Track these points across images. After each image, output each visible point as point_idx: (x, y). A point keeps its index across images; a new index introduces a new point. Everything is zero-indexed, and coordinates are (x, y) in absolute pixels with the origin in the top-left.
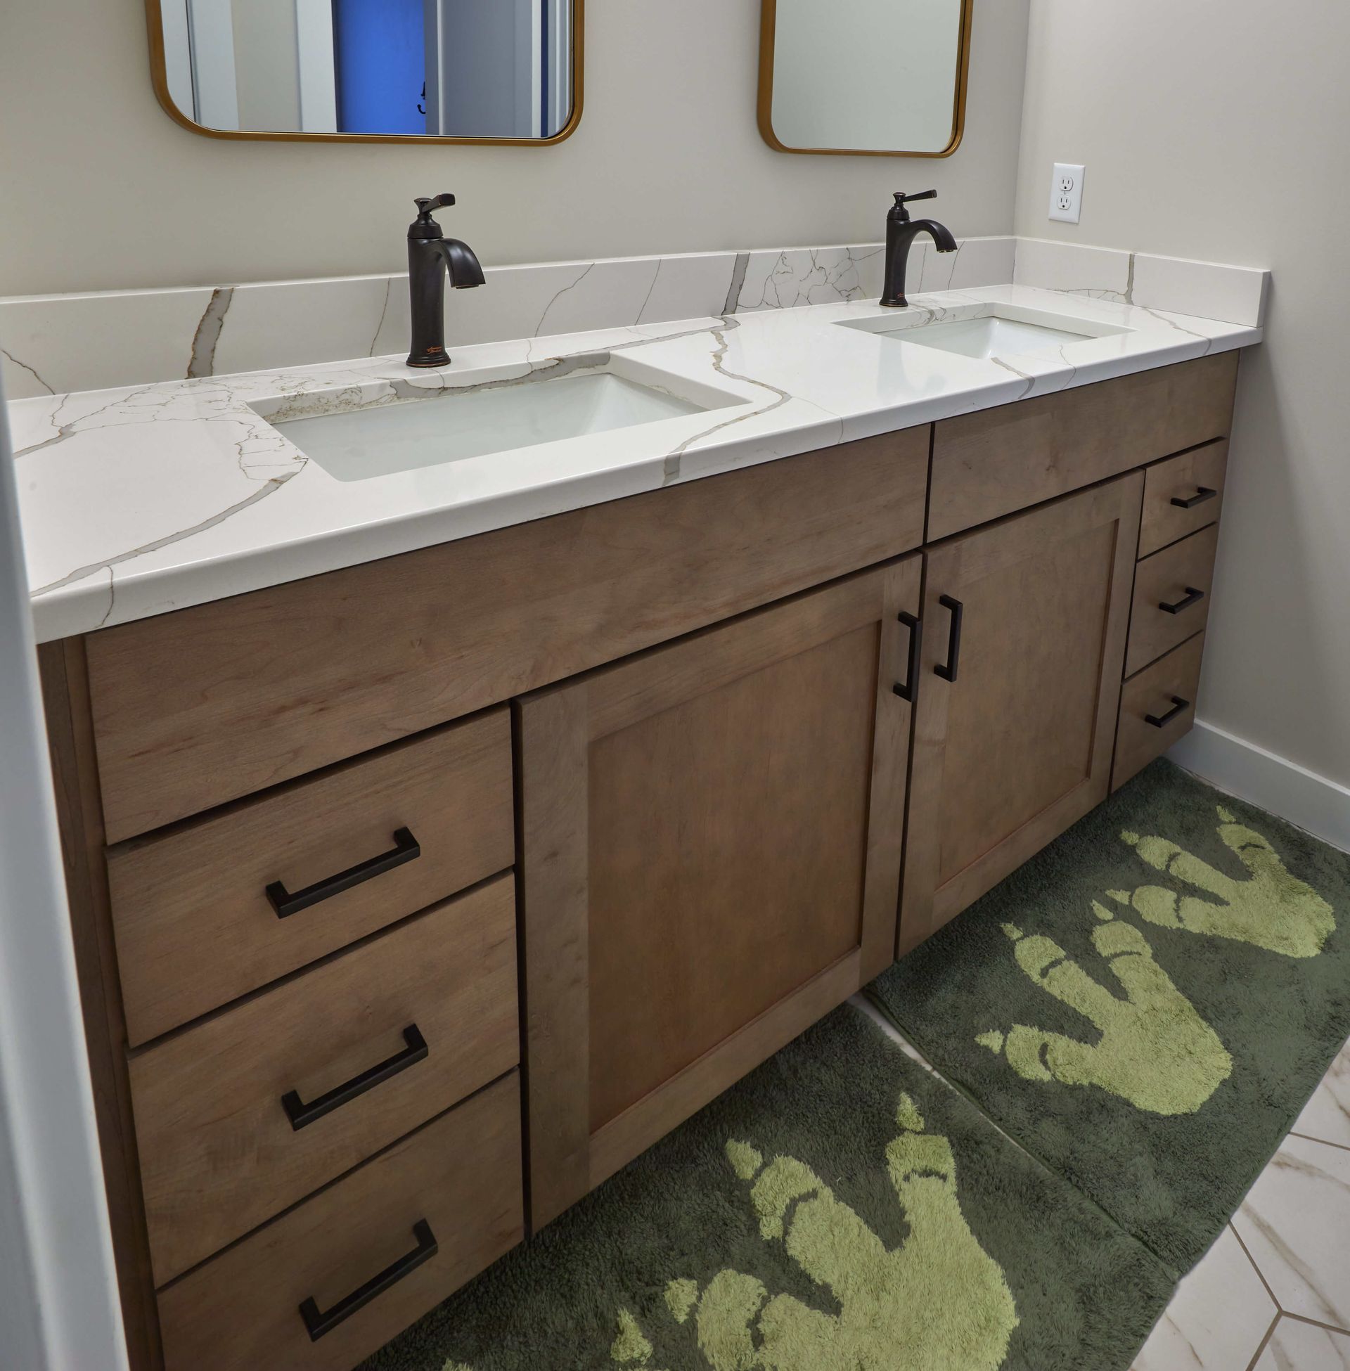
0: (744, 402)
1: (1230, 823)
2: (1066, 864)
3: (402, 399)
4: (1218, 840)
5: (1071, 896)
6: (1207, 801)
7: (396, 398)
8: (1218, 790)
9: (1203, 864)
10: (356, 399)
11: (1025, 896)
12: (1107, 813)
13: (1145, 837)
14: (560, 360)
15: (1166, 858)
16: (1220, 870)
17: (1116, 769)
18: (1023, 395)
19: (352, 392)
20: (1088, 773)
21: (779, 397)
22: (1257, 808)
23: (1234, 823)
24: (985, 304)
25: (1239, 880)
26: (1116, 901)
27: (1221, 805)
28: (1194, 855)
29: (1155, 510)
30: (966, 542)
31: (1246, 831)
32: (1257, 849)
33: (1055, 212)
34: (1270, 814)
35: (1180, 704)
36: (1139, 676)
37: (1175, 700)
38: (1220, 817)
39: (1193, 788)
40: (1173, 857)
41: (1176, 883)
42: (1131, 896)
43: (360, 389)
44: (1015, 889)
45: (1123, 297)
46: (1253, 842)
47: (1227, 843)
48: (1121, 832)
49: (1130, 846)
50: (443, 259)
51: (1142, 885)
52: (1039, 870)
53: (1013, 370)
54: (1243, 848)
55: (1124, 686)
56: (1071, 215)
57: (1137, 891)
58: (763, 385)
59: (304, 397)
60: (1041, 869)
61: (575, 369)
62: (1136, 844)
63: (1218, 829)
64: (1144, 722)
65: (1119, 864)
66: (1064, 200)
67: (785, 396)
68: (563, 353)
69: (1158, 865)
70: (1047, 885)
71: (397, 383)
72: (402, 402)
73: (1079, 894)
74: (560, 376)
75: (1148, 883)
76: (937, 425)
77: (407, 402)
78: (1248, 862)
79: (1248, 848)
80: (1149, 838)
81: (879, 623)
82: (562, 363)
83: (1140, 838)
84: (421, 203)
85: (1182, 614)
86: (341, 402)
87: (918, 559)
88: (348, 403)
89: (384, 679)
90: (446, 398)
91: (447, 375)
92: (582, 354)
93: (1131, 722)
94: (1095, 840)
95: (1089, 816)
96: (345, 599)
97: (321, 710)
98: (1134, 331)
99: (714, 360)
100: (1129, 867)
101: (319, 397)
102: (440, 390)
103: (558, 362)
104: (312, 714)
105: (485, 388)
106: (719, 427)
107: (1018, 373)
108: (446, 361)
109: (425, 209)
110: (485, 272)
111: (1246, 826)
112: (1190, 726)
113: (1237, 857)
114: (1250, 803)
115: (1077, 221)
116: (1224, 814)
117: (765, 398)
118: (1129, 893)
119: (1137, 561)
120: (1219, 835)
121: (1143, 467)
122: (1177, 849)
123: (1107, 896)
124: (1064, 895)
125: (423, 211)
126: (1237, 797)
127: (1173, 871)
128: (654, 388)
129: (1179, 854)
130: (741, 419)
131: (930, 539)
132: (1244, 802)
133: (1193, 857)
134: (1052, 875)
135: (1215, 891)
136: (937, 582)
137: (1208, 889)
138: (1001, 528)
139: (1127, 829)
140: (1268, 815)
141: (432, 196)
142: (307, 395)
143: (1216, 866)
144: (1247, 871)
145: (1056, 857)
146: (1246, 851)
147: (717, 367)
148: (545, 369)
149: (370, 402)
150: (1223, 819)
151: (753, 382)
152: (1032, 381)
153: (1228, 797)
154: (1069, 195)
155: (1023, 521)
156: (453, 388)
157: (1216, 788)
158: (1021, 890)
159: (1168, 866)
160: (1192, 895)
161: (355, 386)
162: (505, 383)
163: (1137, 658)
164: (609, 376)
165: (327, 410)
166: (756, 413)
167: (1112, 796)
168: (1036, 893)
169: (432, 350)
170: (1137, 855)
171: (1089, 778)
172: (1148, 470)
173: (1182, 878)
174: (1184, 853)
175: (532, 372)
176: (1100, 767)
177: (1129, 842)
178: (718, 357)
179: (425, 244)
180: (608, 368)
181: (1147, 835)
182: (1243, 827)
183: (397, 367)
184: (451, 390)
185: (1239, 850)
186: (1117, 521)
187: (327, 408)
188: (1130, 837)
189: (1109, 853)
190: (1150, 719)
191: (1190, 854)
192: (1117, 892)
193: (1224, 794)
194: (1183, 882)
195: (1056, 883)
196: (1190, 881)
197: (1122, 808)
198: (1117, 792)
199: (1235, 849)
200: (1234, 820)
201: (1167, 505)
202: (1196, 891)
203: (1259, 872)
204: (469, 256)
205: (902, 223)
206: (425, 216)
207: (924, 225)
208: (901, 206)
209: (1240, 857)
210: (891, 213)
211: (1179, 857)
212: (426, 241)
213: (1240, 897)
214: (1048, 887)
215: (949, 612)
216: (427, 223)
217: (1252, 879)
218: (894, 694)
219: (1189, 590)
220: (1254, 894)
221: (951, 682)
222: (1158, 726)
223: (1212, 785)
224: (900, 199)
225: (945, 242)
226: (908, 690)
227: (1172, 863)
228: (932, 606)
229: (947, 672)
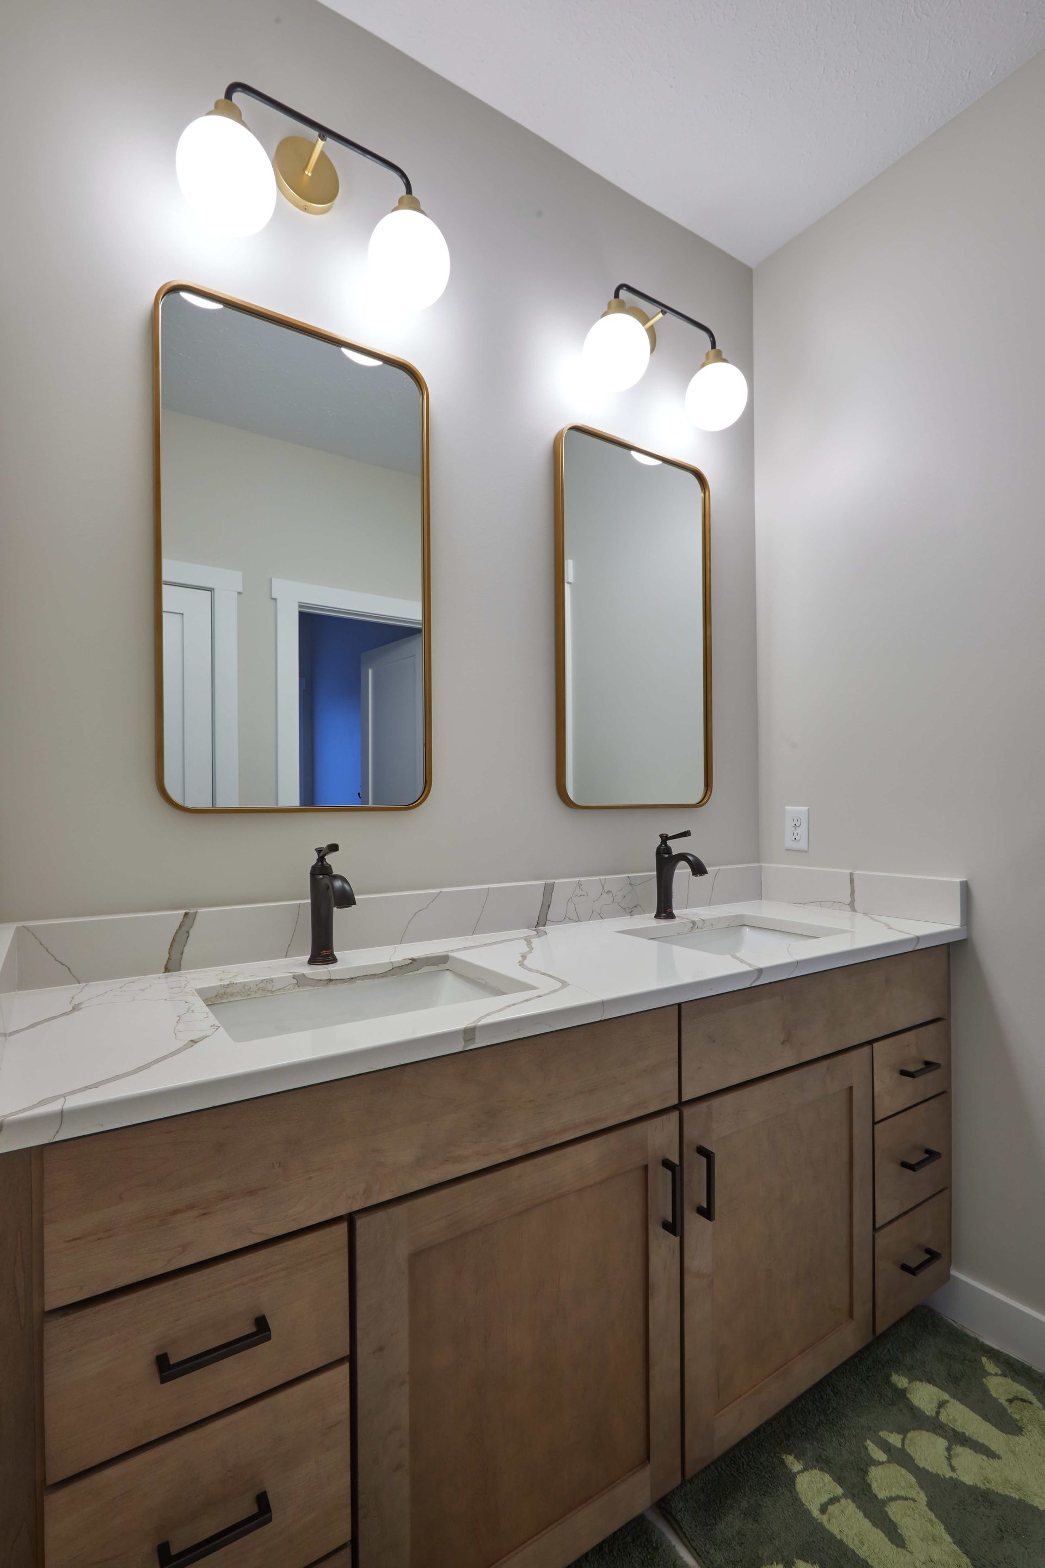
0: (533, 988)
1: (996, 1375)
2: (842, 1402)
3: (301, 988)
4: (986, 1391)
5: (846, 1435)
6: (972, 1351)
7: (296, 986)
8: (982, 1342)
9: (972, 1414)
10: (269, 987)
11: (804, 1430)
12: (877, 1355)
13: (914, 1382)
14: (413, 960)
15: (935, 1405)
16: (990, 1421)
17: (877, 1314)
18: (753, 983)
19: (267, 982)
20: (851, 1315)
21: (560, 985)
22: (1021, 1362)
23: (1000, 1375)
24: (737, 915)
25: (1010, 1434)
26: (890, 1443)
27: (986, 1357)
28: (962, 1404)
29: (886, 1080)
30: (716, 1102)
31: (1012, 1384)
32: (1025, 1404)
33: (789, 844)
34: (1035, 1369)
35: (933, 1256)
36: (890, 1227)
37: (928, 1251)
38: (986, 1368)
39: (958, 1337)
40: (942, 1404)
41: (946, 1431)
42: (903, 1440)
43: (272, 980)
44: (795, 1423)
45: (848, 906)
46: (1020, 1395)
47: (994, 1395)
48: (891, 1375)
49: (901, 1390)
50: (331, 889)
51: (914, 1429)
52: (816, 1404)
53: (746, 963)
54: (1010, 1401)
55: (876, 1235)
56: (802, 845)
57: (909, 1435)
58: (550, 976)
59: (234, 985)
60: (818, 1404)
61: (424, 967)
62: (906, 1388)
63: (984, 1380)
64: (901, 1271)
65: (891, 1407)
66: (795, 834)
67: (564, 984)
68: (415, 955)
69: (928, 1411)
70: (825, 1421)
71: (298, 976)
72: (301, 989)
73: (854, 1433)
74: (413, 971)
75: (920, 1428)
76: (683, 1007)
77: (305, 989)
78: (1017, 1417)
79: (1016, 1401)
80: (918, 1384)
81: (646, 1168)
82: (414, 962)
83: (910, 1382)
84: (320, 851)
85: (925, 1172)
86: (259, 989)
87: (675, 1115)
88: (264, 990)
89: (251, 1193)
90: (331, 987)
91: (333, 970)
92: (429, 956)
93: (886, 1269)
94: (868, 1382)
95: (860, 1355)
96: (224, 1129)
97: (204, 1214)
99: (520, 959)
100: (901, 1411)
101: (244, 985)
102: (328, 981)
103: (411, 961)
104: (198, 1217)
105: (359, 980)
106: (509, 1006)
107: (750, 965)
108: (334, 960)
109: (322, 854)
111: (1013, 1380)
112: (947, 1277)
113: (1005, 1410)
114: (1015, 1357)
115: (806, 849)
116: (990, 1366)
117: (551, 985)
118: (901, 1436)
119: (874, 1123)
120: (986, 1386)
121: (870, 1043)
122: (946, 1396)
123: (880, 1437)
124: (840, 1432)
125: (321, 856)
126: (1002, 1350)
127: (943, 1418)
128: (477, 980)
129: (948, 1402)
130: (527, 1001)
131: (684, 1099)
132: (1009, 1355)
133: (962, 1407)
134: (829, 1412)
135: (986, 1443)
136: (693, 1134)
137: (979, 1440)
138: (746, 1091)
139: (897, 1372)
140: (1034, 1370)
142: (236, 984)
143: (985, 1417)
144: (1017, 1425)
145: (832, 1394)
146: (1014, 1404)
147: (521, 964)
148: (402, 966)
149: (279, 989)
150: (988, 1371)
151: (544, 974)
152: (760, 972)
153: (993, 1349)
154: (798, 830)
155: (765, 1085)
156: (337, 979)
157: (981, 1340)
158: (800, 1424)
159: (938, 1413)
160: (963, 1445)
161: (268, 977)
162: (373, 976)
163: (886, 1211)
164: (447, 971)
165: (250, 995)
166: (539, 996)
167: (878, 1340)
168: (814, 1428)
169: (324, 953)
170: (908, 1399)
171: (853, 1319)
172: (875, 1045)
173: (952, 1426)
174: (952, 1400)
175: (393, 968)
176: (862, 1309)
177: (900, 1386)
178: (524, 957)
179: (320, 879)
180: (447, 966)
181: (916, 1380)
182: (1010, 1381)
183: (301, 965)
184: (336, 981)
185: (1007, 1403)
186: (851, 1088)
187: (249, 993)
188: (900, 1381)
189: (881, 1395)
190: (905, 1268)
191: (958, 1402)
192: (890, 1434)
193: (988, 1346)
194: (953, 1430)
195: (833, 1420)
196: (960, 1429)
198: (883, 1335)
199: (1003, 1401)
200: (1000, 1372)
201: (897, 1075)
202: (967, 1441)
203: (1030, 1428)
204: (347, 887)
205: (666, 856)
206: (321, 859)
207: (683, 857)
208: (666, 844)
209: (1009, 1411)
210: (659, 849)
211: (948, 1405)
212: (321, 876)
213: (1013, 1452)
214: (826, 1424)
215: (704, 1160)
216: (322, 864)
217: (1022, 1435)
218: (663, 1229)
219: (928, 1151)
220: (1027, 1452)
221: (710, 1220)
222: (914, 1274)
223: (977, 1337)
224: (665, 838)
225: (698, 869)
226: (674, 1227)
227: (942, 1410)
228: (690, 1155)
229: (707, 1212)
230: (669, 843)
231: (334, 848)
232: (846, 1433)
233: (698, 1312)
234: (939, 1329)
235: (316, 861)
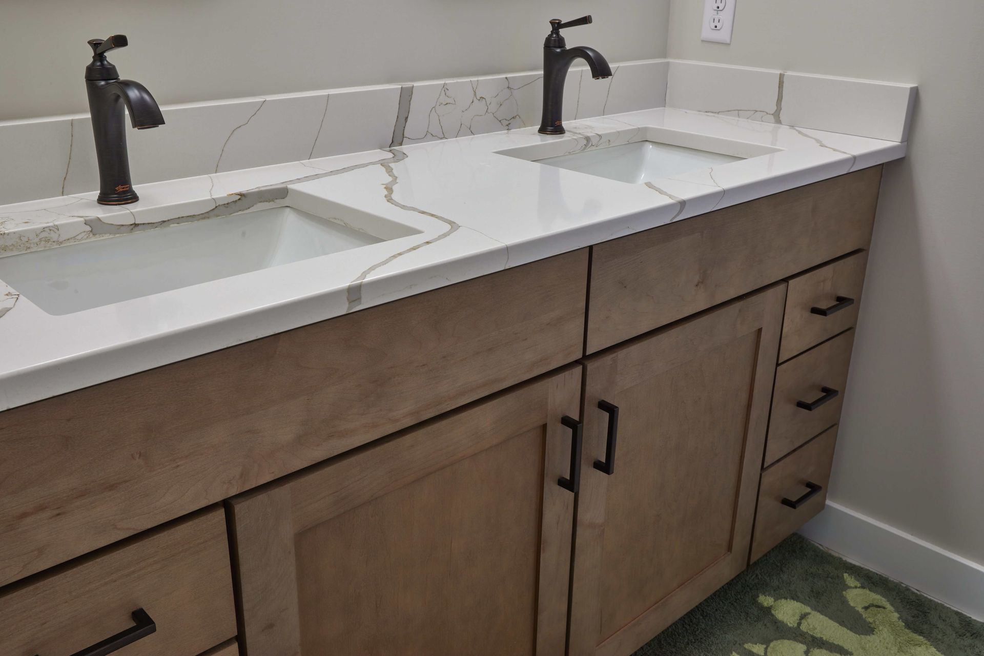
0: (417, 232)
1: (856, 587)
2: (710, 623)
3: (97, 236)
4: (844, 602)
5: (713, 650)
6: (836, 569)
7: (91, 235)
8: (846, 561)
9: (830, 622)
10: (54, 236)
12: (746, 581)
13: (779, 600)
14: (242, 195)
15: (797, 617)
16: (845, 626)
17: (754, 545)
18: (674, 218)
19: (50, 230)
20: (730, 548)
21: (449, 227)
22: (880, 575)
23: (859, 588)
24: (639, 128)
25: (862, 634)
26: (753, 653)
27: (848, 573)
28: (822, 615)
29: (796, 317)
30: (622, 354)
31: (869, 594)
32: (879, 609)
33: (707, 34)
34: (892, 579)
35: (813, 488)
36: (776, 466)
37: (809, 485)
38: (847, 583)
39: (823, 558)
40: (803, 616)
41: (806, 638)
42: (766, 649)
43: (57, 228)
44: (666, 645)
45: (773, 117)
46: (875, 603)
47: (852, 604)
48: (758, 596)
49: (766, 608)
50: (122, 100)
51: (776, 639)
52: (686, 628)
53: (665, 194)
54: (866, 608)
55: (763, 474)
56: (724, 34)
57: (772, 645)
58: (432, 215)
59: (5, 236)
60: (688, 627)
61: (256, 204)
62: (771, 606)
63: (844, 593)
64: (781, 504)
65: (756, 623)
66: (717, 20)
67: (454, 226)
68: (243, 189)
69: (790, 623)
70: (694, 641)
71: (91, 221)
72: (97, 238)
74: (243, 210)
75: (782, 638)
76: (594, 249)
77: (102, 238)
78: (870, 620)
79: (871, 608)
80: (783, 601)
81: (544, 427)
82: (243, 198)
83: (775, 601)
84: (95, 44)
85: (818, 411)
86: (41, 240)
87: (578, 370)
88: (47, 240)
90: (138, 233)
91: (137, 212)
92: (261, 189)
93: (769, 505)
94: (735, 604)
95: (730, 584)
98: (781, 150)
99: (386, 192)
100: (765, 625)
101: (20, 235)
102: (133, 226)
103: (239, 197)
105: (174, 223)
106: (393, 257)
107: (670, 196)
108: (134, 198)
109: (99, 50)
110: (163, 111)
111: (870, 590)
112: (822, 506)
113: (861, 615)
114: (874, 571)
115: (728, 41)
116: (850, 580)
117: (436, 228)
118: (764, 646)
119: (778, 365)
120: (845, 598)
121: (786, 280)
122: (808, 609)
123: (745, 648)
124: (707, 649)
125: (98, 52)
126: (862, 566)
127: (804, 627)
128: (333, 220)
129: (809, 614)
130: (414, 249)
131: (589, 352)
132: (869, 570)
133: (822, 617)
134: (697, 633)
135: (841, 644)
136: (595, 389)
137: (834, 642)
138: (654, 340)
139: (764, 594)
140: (890, 581)
141: (105, 37)
142: (8, 234)
143: (842, 623)
144: (869, 627)
145: (701, 617)
146: (869, 610)
147: (389, 199)
148: (228, 204)
149: (69, 239)
150: (849, 585)
151: (423, 213)
152: (683, 204)
153: (854, 566)
154: (721, 15)
155: (674, 332)
156: (144, 224)
157: (844, 559)
158: (671, 646)
159: (799, 624)
160: (820, 647)
161: (51, 224)
162: (191, 218)
163: (776, 450)
164: (288, 209)
165: (29, 248)
166: (428, 243)
167: (750, 566)
168: (683, 647)
169: (120, 188)
170: (773, 615)
171: (731, 552)
172: (791, 282)
173: (812, 634)
174: (813, 612)
175: (216, 207)
176: (740, 542)
177: (765, 604)
178: (389, 189)
179: (102, 85)
180: (287, 201)
181: (781, 598)
182: (868, 592)
183: (88, 205)
184: (142, 225)
185: (863, 610)
186: (760, 330)
187: (28, 245)
188: (766, 600)
189: (748, 614)
190: (786, 502)
191: (819, 614)
192: (754, 646)
193: (851, 564)
194: (812, 636)
195: (701, 639)
196: (818, 636)
197: (760, 577)
198: (755, 563)
199: (859, 609)
200: (859, 585)
201: (807, 314)
202: (824, 644)
203: (881, 628)
204: (146, 97)
205: (558, 50)
206: (99, 57)
207: (580, 52)
208: (558, 34)
209: (864, 616)
210: (548, 40)
211: (809, 616)
212: (103, 83)
213: (863, 648)
214: (694, 643)
215: (606, 415)
216: (102, 65)
217: (873, 634)
218: (559, 486)
219: (825, 390)
220: (876, 647)
221: (609, 474)
222: (795, 507)
223: (841, 556)
224: (557, 26)
225: (600, 69)
226: (570, 484)
227: (803, 621)
228: (592, 410)
229: (605, 467)
230: (563, 32)
231: (120, 41)
232: (713, 648)
233: (587, 561)
234: (806, 553)
235: (92, 60)
